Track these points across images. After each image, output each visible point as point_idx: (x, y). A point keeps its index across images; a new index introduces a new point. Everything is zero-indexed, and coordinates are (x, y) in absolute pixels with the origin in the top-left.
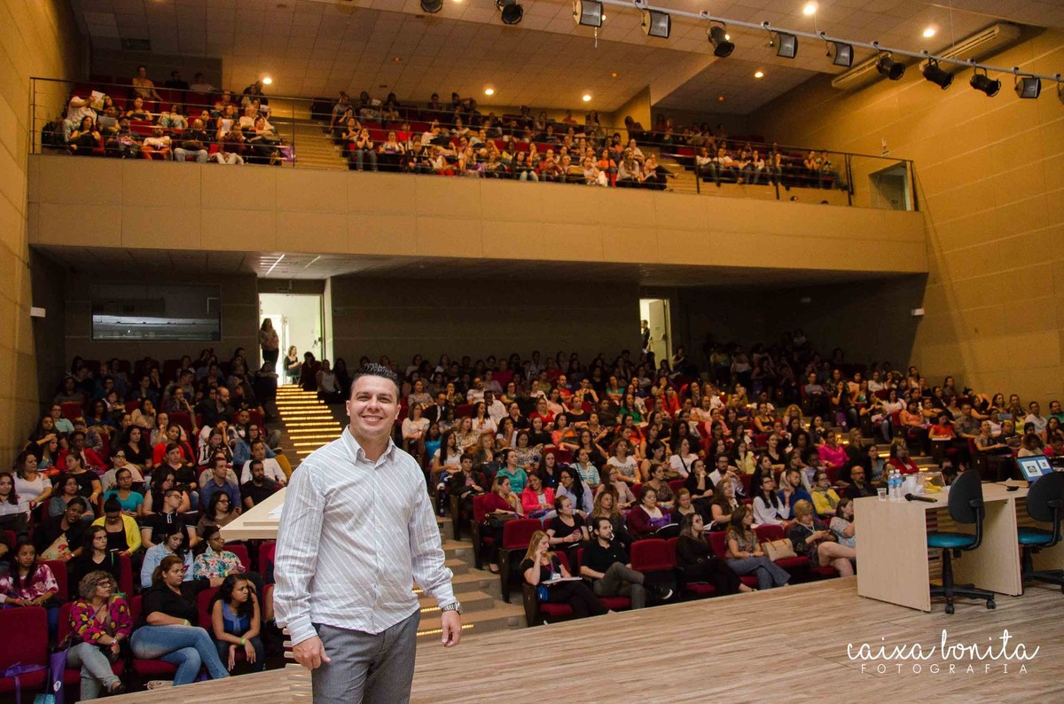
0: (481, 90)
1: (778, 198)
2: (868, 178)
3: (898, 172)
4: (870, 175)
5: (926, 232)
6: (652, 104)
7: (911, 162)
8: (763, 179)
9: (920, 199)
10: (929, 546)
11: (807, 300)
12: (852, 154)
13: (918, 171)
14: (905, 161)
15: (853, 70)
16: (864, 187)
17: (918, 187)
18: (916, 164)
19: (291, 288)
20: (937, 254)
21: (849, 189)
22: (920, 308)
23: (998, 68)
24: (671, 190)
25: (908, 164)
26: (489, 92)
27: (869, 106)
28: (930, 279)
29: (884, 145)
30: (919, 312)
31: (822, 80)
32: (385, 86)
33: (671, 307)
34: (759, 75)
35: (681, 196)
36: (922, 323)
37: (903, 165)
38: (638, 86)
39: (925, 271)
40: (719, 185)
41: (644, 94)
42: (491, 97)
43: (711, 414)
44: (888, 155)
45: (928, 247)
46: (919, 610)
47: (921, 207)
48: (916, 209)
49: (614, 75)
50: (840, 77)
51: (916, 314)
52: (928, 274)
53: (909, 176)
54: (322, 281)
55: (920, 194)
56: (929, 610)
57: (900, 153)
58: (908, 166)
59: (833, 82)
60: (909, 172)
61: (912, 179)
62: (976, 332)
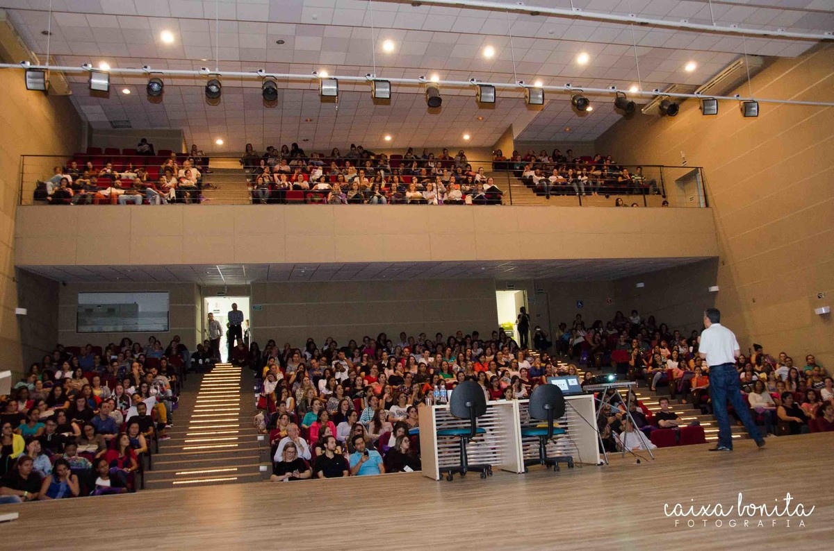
0: (382, 137)
2: (675, 182)
4: (676, 180)
5: (715, 223)
6: (514, 138)
7: (701, 168)
9: (709, 198)
11: (641, 285)
13: (706, 175)
14: (697, 168)
16: (673, 191)
17: (707, 188)
18: (705, 170)
20: (724, 241)
21: (661, 192)
22: (715, 285)
24: (504, 204)
25: (699, 170)
26: (388, 138)
28: (720, 261)
29: (683, 156)
30: (714, 289)
32: (307, 140)
33: (528, 296)
35: (518, 208)
36: (718, 299)
37: (696, 171)
38: (505, 125)
39: (717, 255)
40: (548, 198)
41: (509, 130)
42: (390, 142)
43: (520, 372)
44: (686, 164)
45: (717, 237)
47: (711, 204)
48: (707, 205)
49: (481, 118)
50: (646, 106)
51: (712, 290)
52: (718, 257)
53: (701, 180)
54: (248, 286)
55: (709, 193)
56: (438, 479)
57: (694, 162)
58: (699, 172)
59: (643, 110)
60: (700, 177)
61: (703, 182)
62: (754, 302)
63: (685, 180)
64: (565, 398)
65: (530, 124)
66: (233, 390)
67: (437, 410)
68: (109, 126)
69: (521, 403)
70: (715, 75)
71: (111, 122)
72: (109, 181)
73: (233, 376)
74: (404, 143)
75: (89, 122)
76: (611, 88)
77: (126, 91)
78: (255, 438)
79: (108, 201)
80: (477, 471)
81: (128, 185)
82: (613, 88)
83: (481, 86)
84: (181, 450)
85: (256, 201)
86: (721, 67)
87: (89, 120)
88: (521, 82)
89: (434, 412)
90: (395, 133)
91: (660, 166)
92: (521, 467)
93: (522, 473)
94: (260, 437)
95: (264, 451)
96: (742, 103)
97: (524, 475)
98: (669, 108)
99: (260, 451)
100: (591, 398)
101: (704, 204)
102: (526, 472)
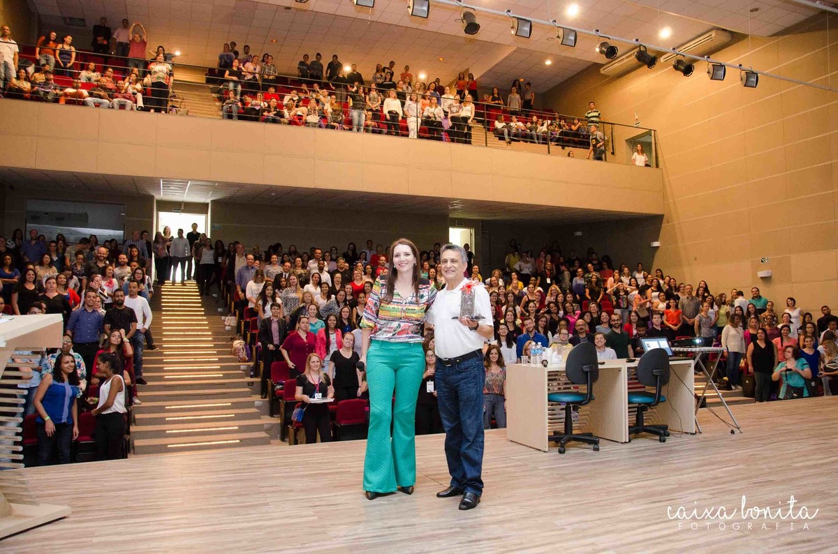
1: (549, 153)
2: (625, 142)
3: (645, 139)
4: (627, 140)
5: (663, 183)
7: (655, 131)
8: (545, 140)
9: (660, 159)
10: (549, 401)
11: (579, 234)
12: (615, 124)
13: (659, 138)
14: (651, 130)
15: (617, 61)
17: (659, 150)
18: (658, 133)
19: (183, 208)
20: (671, 201)
21: (611, 149)
22: (657, 241)
25: (653, 132)
27: (627, 88)
28: (664, 221)
29: (637, 117)
30: (656, 244)
31: (595, 68)
33: (475, 235)
34: (548, 63)
35: (493, 150)
36: (658, 254)
37: (649, 133)
38: (463, 68)
39: (662, 213)
40: (510, 143)
44: (640, 125)
45: (664, 196)
46: (540, 450)
47: (661, 164)
48: (657, 166)
49: (441, 59)
50: (606, 66)
52: (663, 215)
53: (653, 142)
54: (207, 204)
55: (660, 155)
56: (547, 449)
57: (648, 124)
58: (653, 134)
59: (601, 70)
60: (653, 139)
61: (655, 144)
62: (695, 260)
63: (633, 142)
66: (197, 311)
67: (549, 373)
70: (685, 45)
73: (192, 296)
76: (634, 40)
82: (637, 41)
83: (518, 18)
84: (162, 379)
86: (692, 37)
88: (555, 21)
89: (546, 376)
91: (612, 124)
92: (625, 436)
93: (626, 442)
94: (243, 366)
95: (253, 383)
96: (743, 73)
97: (627, 445)
98: (685, 67)
99: (250, 384)
100: (689, 366)
101: (654, 163)
102: (630, 441)
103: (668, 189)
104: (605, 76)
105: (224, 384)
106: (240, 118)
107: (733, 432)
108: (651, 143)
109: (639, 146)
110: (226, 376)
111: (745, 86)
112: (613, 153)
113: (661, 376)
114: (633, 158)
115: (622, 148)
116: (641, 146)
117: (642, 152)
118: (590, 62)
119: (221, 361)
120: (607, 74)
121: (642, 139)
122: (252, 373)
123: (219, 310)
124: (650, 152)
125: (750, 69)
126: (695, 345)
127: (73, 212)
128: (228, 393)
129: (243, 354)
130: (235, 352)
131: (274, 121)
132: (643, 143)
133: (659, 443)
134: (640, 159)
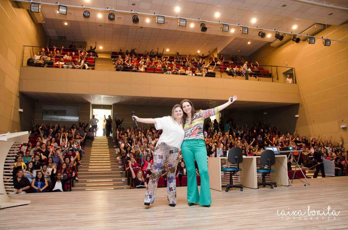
2: (282, 74)
3: (291, 72)
4: (283, 73)
5: (299, 90)
6: (218, 53)
7: (294, 68)
9: (297, 80)
10: (222, 171)
11: (265, 113)
12: (278, 67)
13: (296, 71)
14: (293, 68)
19: (102, 107)
20: (302, 97)
22: (297, 115)
23: (318, 37)
24: (217, 77)
25: (293, 69)
26: (168, 50)
27: (282, 52)
28: (300, 106)
29: (287, 63)
30: (297, 116)
33: (221, 115)
34: (249, 43)
35: (224, 79)
36: (298, 120)
37: (292, 69)
38: (215, 48)
39: (299, 103)
41: (216, 50)
42: (168, 52)
44: (288, 66)
45: (300, 96)
46: (217, 190)
47: (297, 82)
48: (296, 83)
49: (205, 44)
50: (273, 43)
51: (296, 117)
52: (299, 104)
53: (294, 73)
54: (111, 105)
55: (297, 78)
56: (221, 190)
57: (291, 66)
58: (293, 70)
59: (271, 44)
60: (294, 72)
61: (295, 73)
62: (314, 122)
63: (286, 74)
64: (276, 156)
65: (225, 48)
66: (106, 147)
67: (221, 159)
68: (57, 38)
69: (257, 158)
70: (303, 31)
71: (58, 37)
72: (58, 59)
73: (105, 141)
74: (174, 53)
75: (49, 36)
76: (274, 30)
77: (66, 24)
78: (118, 167)
79: (57, 67)
80: (239, 188)
81: (66, 61)
82: (275, 30)
83: (223, 24)
84: (87, 171)
85: (117, 70)
86: (307, 28)
87: (50, 35)
88: (239, 24)
89: (220, 160)
90: (171, 48)
92: (256, 186)
93: (256, 189)
94: (120, 167)
95: (123, 173)
96: (324, 40)
97: (257, 190)
98: (296, 40)
99: (121, 173)
100: (285, 157)
101: (295, 82)
102: (258, 188)
103: (301, 92)
104: (273, 47)
105: (111, 173)
106: (123, 70)
107: (305, 185)
108: (293, 74)
109: (288, 75)
110: (112, 170)
111: (325, 46)
112: (278, 79)
113: (271, 161)
114: (287, 80)
115: (281, 77)
116: (289, 75)
117: (290, 78)
118: (266, 41)
119: (111, 165)
120: (274, 46)
121: (289, 72)
122: (123, 169)
123: (114, 146)
124: (293, 77)
125: (327, 39)
126: (290, 150)
127: (61, 110)
128: (112, 176)
129: (120, 163)
130: (117, 162)
131: (135, 71)
132: (290, 74)
133: (270, 189)
134: (290, 80)
